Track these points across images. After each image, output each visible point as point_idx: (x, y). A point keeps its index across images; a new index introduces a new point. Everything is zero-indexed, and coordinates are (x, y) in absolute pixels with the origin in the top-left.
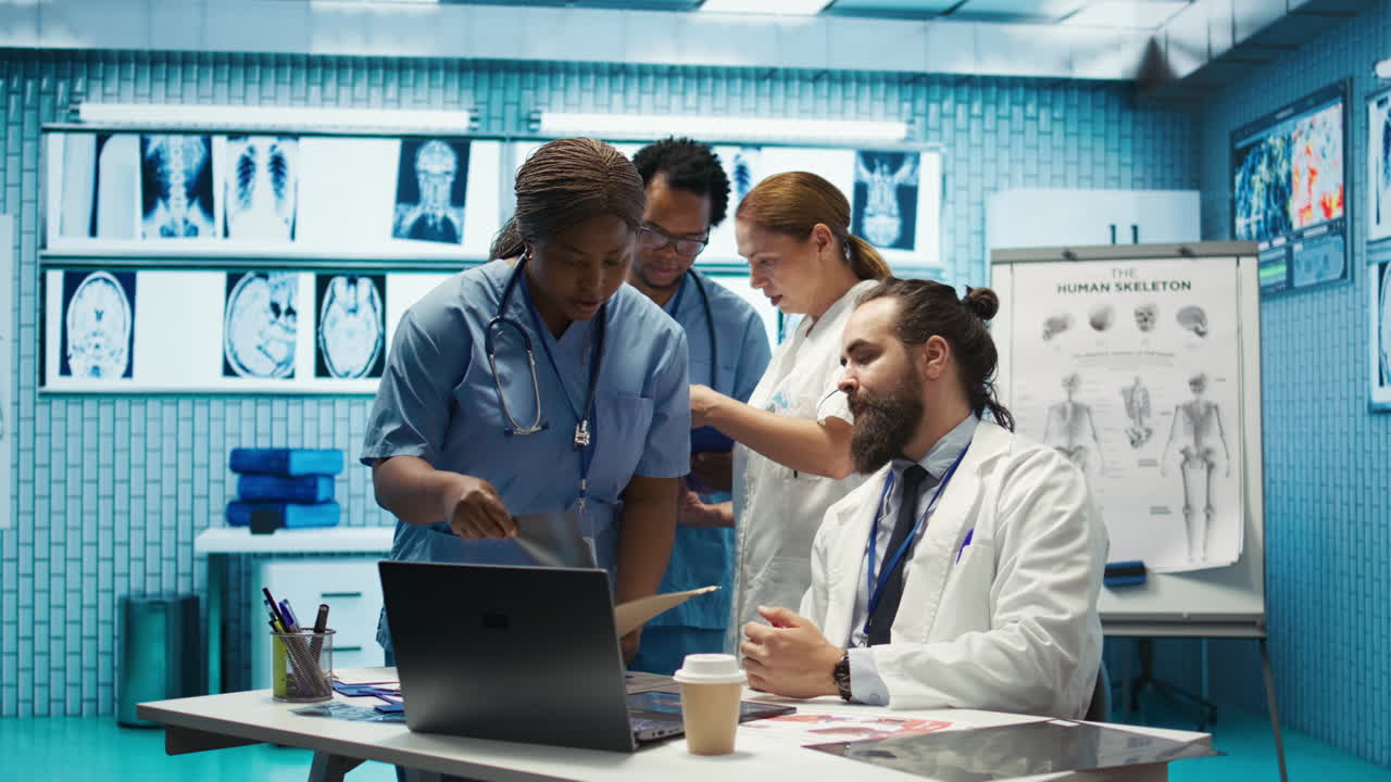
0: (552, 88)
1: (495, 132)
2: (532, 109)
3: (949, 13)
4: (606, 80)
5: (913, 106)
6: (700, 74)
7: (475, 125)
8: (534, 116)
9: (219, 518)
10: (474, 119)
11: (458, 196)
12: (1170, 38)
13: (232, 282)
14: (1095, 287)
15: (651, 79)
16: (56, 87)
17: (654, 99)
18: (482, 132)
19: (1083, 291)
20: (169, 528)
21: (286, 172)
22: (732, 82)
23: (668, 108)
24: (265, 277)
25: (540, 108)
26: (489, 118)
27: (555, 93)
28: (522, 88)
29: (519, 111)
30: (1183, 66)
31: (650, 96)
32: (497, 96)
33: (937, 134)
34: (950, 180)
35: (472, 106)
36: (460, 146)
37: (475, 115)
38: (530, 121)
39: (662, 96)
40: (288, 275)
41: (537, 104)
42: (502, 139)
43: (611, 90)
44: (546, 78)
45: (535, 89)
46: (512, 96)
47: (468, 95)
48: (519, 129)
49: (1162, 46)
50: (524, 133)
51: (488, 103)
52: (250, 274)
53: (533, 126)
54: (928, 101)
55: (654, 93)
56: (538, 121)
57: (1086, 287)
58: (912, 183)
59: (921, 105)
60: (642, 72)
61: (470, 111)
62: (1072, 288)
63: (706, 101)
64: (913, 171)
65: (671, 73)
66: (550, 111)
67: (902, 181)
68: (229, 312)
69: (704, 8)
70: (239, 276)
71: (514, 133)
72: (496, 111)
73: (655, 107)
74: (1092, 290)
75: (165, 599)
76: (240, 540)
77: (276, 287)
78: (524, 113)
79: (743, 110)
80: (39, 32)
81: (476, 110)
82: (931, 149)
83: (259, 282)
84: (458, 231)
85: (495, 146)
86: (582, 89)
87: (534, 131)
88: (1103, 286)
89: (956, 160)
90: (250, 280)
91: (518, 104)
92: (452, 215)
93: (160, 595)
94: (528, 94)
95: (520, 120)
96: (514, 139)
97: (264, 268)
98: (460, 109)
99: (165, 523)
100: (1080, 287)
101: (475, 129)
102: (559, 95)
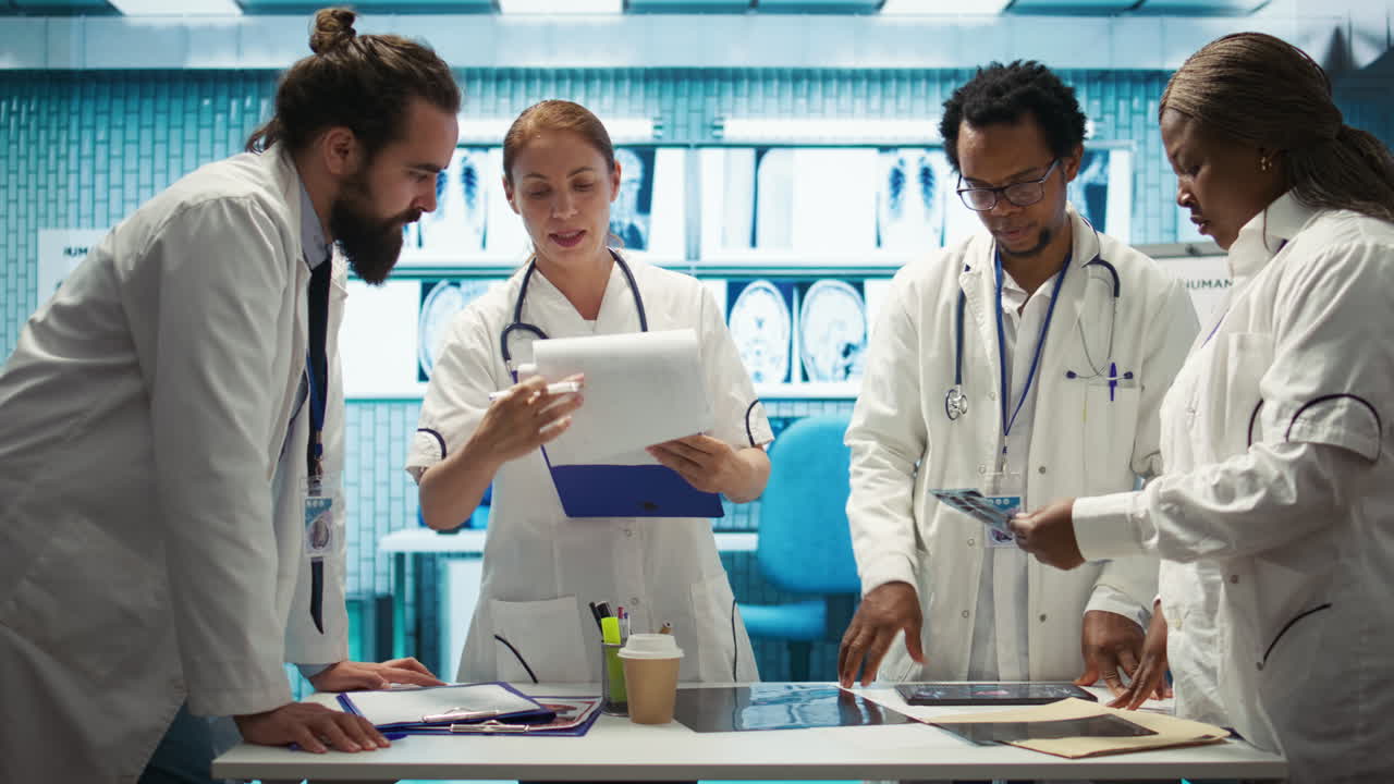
0: (735, 95)
1: (680, 139)
2: (716, 115)
3: (1135, 9)
4: (790, 85)
5: (1103, 105)
6: (883, 77)
7: (659, 133)
8: (717, 123)
9: (414, 520)
10: (658, 127)
11: (644, 203)
12: (1354, 26)
13: (426, 289)
14: (1218, 283)
15: (835, 83)
16: (258, 105)
17: (838, 104)
18: (668, 140)
19: (1207, 287)
20: (368, 529)
21: (476, 182)
22: (916, 84)
23: (853, 112)
24: (457, 285)
25: (723, 115)
26: (674, 126)
27: (739, 100)
28: (706, 95)
29: (703, 118)
30: (1365, 55)
31: (834, 101)
32: (682, 102)
33: (1127, 131)
34: (1140, 178)
35: (657, 114)
36: (646, 154)
37: (659, 123)
38: (716, 128)
39: (845, 100)
40: (479, 283)
41: (720, 111)
42: (687, 146)
43: (795, 96)
44: (730, 85)
45: (719, 95)
46: (697, 103)
47: (653, 103)
48: (703, 136)
49: (1346, 34)
50: (708, 140)
51: (673, 111)
52: (443, 283)
53: (717, 133)
54: (1118, 98)
55: (838, 97)
56: (721, 128)
57: (1210, 283)
58: (1101, 181)
59: (1110, 101)
60: (826, 76)
61: (655, 119)
62: (1196, 284)
63: (890, 104)
64: (1102, 171)
65: (854, 77)
66: (734, 117)
67: (1092, 181)
68: (423, 320)
69: (886, 9)
70: (433, 285)
71: (697, 140)
72: (681, 117)
73: (838, 111)
74: (1216, 286)
75: (363, 597)
76: (428, 541)
77: (468, 294)
78: (708, 122)
79: (927, 112)
80: (239, 53)
81: (660, 119)
82: (1122, 148)
83: (452, 289)
84: (644, 237)
85: (680, 152)
86: (765, 95)
87: (718, 137)
88: (1226, 282)
89: (1146, 156)
90: (443, 289)
91: (703, 111)
92: (639, 222)
93: (359, 593)
94: (712, 101)
95: (704, 126)
96: (699, 146)
97: (457, 277)
98: (646, 116)
99: (364, 524)
100: (1204, 283)
101: (659, 137)
102: (743, 101)
